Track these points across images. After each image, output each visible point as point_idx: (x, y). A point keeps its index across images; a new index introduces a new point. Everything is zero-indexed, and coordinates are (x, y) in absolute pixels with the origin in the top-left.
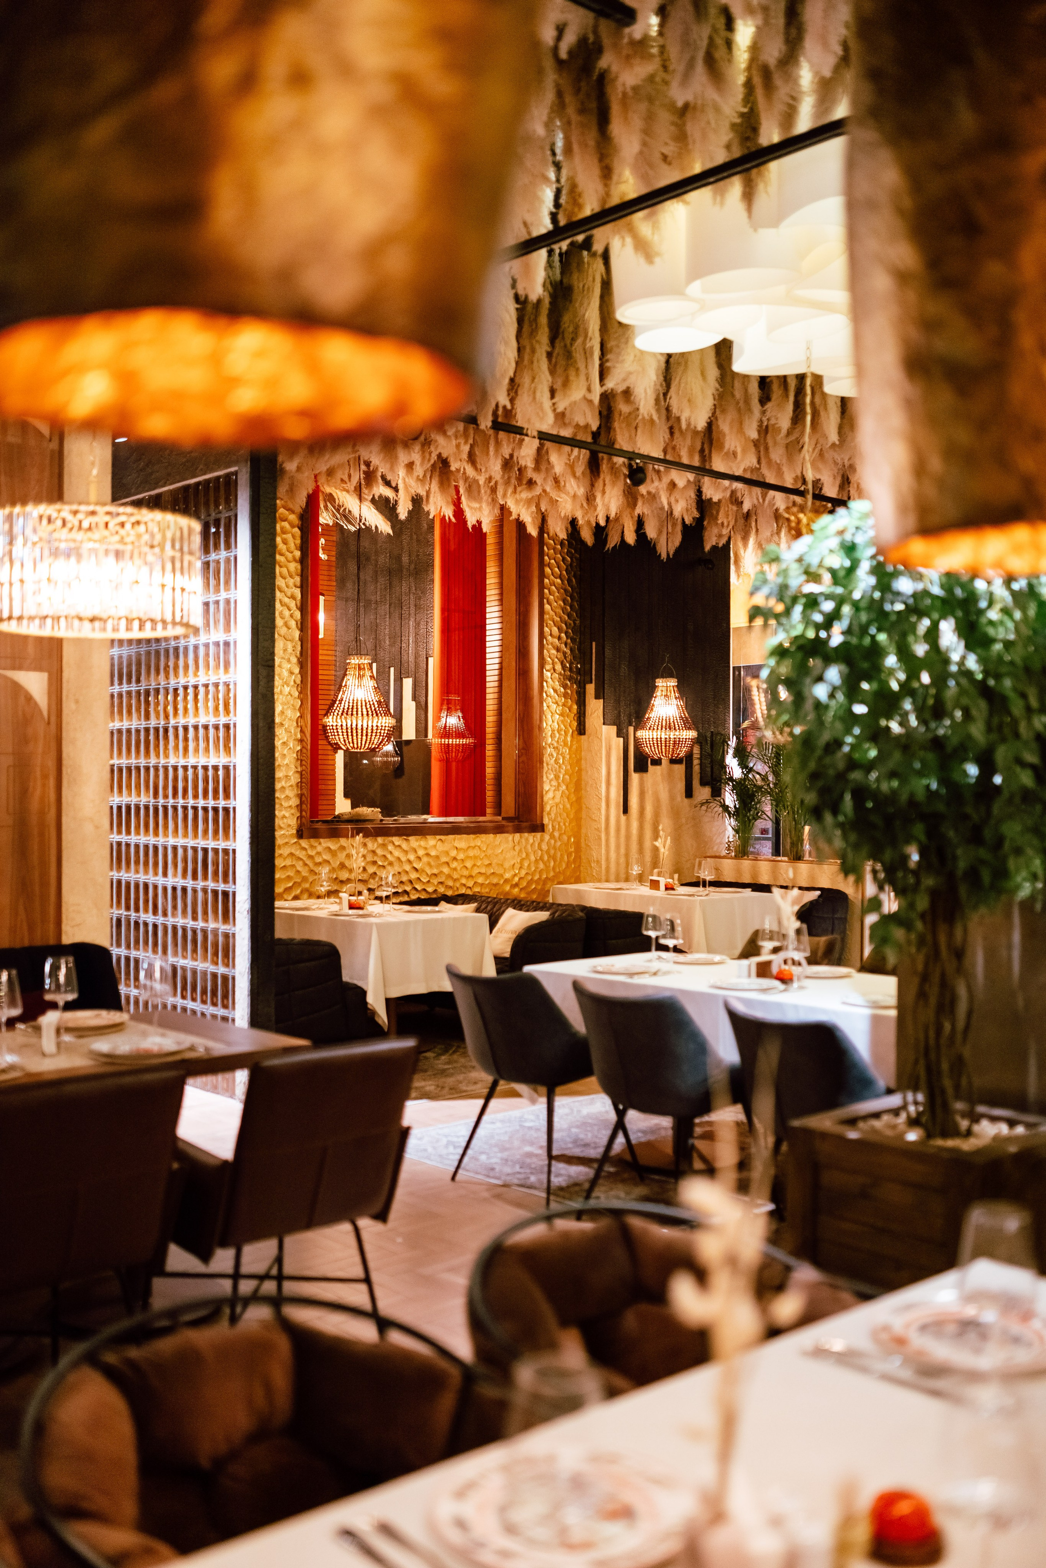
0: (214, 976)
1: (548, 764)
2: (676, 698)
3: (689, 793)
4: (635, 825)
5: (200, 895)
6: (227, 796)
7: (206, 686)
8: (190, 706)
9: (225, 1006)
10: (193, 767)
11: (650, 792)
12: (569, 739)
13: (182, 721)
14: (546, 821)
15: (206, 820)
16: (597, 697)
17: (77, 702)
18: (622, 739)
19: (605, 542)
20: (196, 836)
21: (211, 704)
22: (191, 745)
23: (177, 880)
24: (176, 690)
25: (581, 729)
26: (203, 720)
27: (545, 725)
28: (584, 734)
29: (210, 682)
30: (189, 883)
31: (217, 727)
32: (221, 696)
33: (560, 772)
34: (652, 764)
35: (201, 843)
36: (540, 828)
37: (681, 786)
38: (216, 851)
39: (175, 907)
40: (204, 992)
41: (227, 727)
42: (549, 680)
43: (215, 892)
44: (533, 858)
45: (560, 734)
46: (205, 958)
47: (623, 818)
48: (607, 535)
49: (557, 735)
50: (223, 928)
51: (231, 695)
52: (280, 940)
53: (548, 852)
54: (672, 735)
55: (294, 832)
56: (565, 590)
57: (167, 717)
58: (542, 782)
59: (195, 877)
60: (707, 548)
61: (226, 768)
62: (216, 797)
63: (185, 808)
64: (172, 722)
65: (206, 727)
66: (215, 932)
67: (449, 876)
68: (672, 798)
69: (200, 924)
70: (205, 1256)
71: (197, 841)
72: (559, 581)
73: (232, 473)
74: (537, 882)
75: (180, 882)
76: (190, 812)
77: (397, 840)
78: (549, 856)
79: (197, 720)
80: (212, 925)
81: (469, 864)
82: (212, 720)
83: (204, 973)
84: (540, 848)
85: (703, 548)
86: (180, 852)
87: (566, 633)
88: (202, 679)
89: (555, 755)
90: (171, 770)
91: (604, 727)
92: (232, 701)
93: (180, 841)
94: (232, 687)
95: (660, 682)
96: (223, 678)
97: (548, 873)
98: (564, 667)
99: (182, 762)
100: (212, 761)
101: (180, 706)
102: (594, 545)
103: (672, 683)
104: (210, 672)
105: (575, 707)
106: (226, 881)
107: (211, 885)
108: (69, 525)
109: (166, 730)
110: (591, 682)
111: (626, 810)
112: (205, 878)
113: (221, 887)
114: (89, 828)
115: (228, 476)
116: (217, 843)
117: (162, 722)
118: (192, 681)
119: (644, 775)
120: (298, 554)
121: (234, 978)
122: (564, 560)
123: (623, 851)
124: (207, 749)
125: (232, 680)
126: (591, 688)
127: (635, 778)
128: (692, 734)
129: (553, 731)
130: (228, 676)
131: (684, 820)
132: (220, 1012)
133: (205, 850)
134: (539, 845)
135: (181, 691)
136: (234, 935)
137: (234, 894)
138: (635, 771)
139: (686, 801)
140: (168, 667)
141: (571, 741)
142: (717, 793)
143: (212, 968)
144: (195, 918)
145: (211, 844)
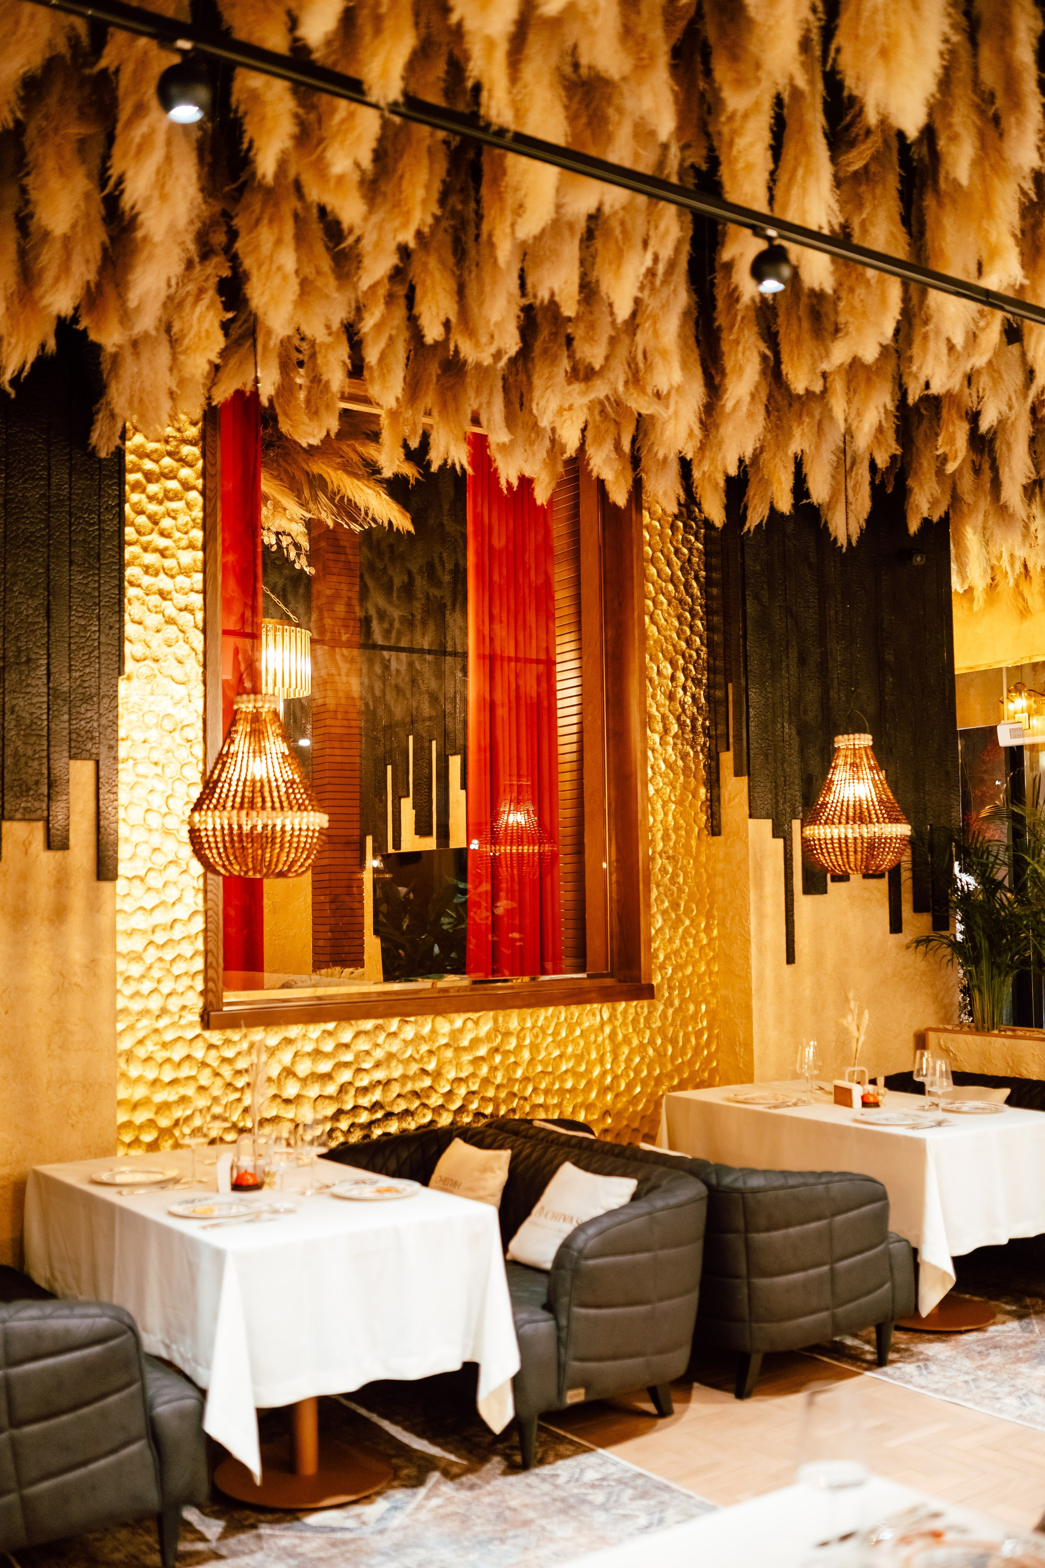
1: (658, 886)
2: (871, 768)
3: (896, 926)
4: (807, 980)
11: (832, 928)
12: (693, 843)
14: (657, 980)
16: (737, 773)
18: (781, 841)
19: (743, 519)
25: (715, 829)
27: (651, 820)
28: (719, 834)
33: (680, 898)
34: (832, 880)
36: (647, 992)
37: (882, 913)
42: (658, 746)
44: (635, 1042)
45: (678, 836)
47: (787, 970)
48: (746, 508)
49: (673, 837)
53: (662, 1031)
54: (867, 831)
55: (197, 1018)
56: (681, 601)
58: (651, 916)
60: (914, 526)
68: (869, 934)
72: (671, 587)
74: (644, 1083)
78: (664, 1038)
81: (524, 1058)
84: (648, 1025)
85: (905, 528)
87: (684, 670)
89: (670, 870)
91: (751, 822)
97: (662, 1066)
98: (682, 725)
102: (725, 526)
103: (865, 740)
105: (703, 791)
110: (728, 750)
111: (791, 958)
119: (820, 898)
120: (198, 535)
122: (677, 551)
126: (727, 759)
127: (804, 903)
128: (903, 830)
129: (666, 830)
131: (889, 970)
134: (647, 1019)
138: (807, 891)
139: (892, 937)
141: (698, 846)
142: (941, 923)
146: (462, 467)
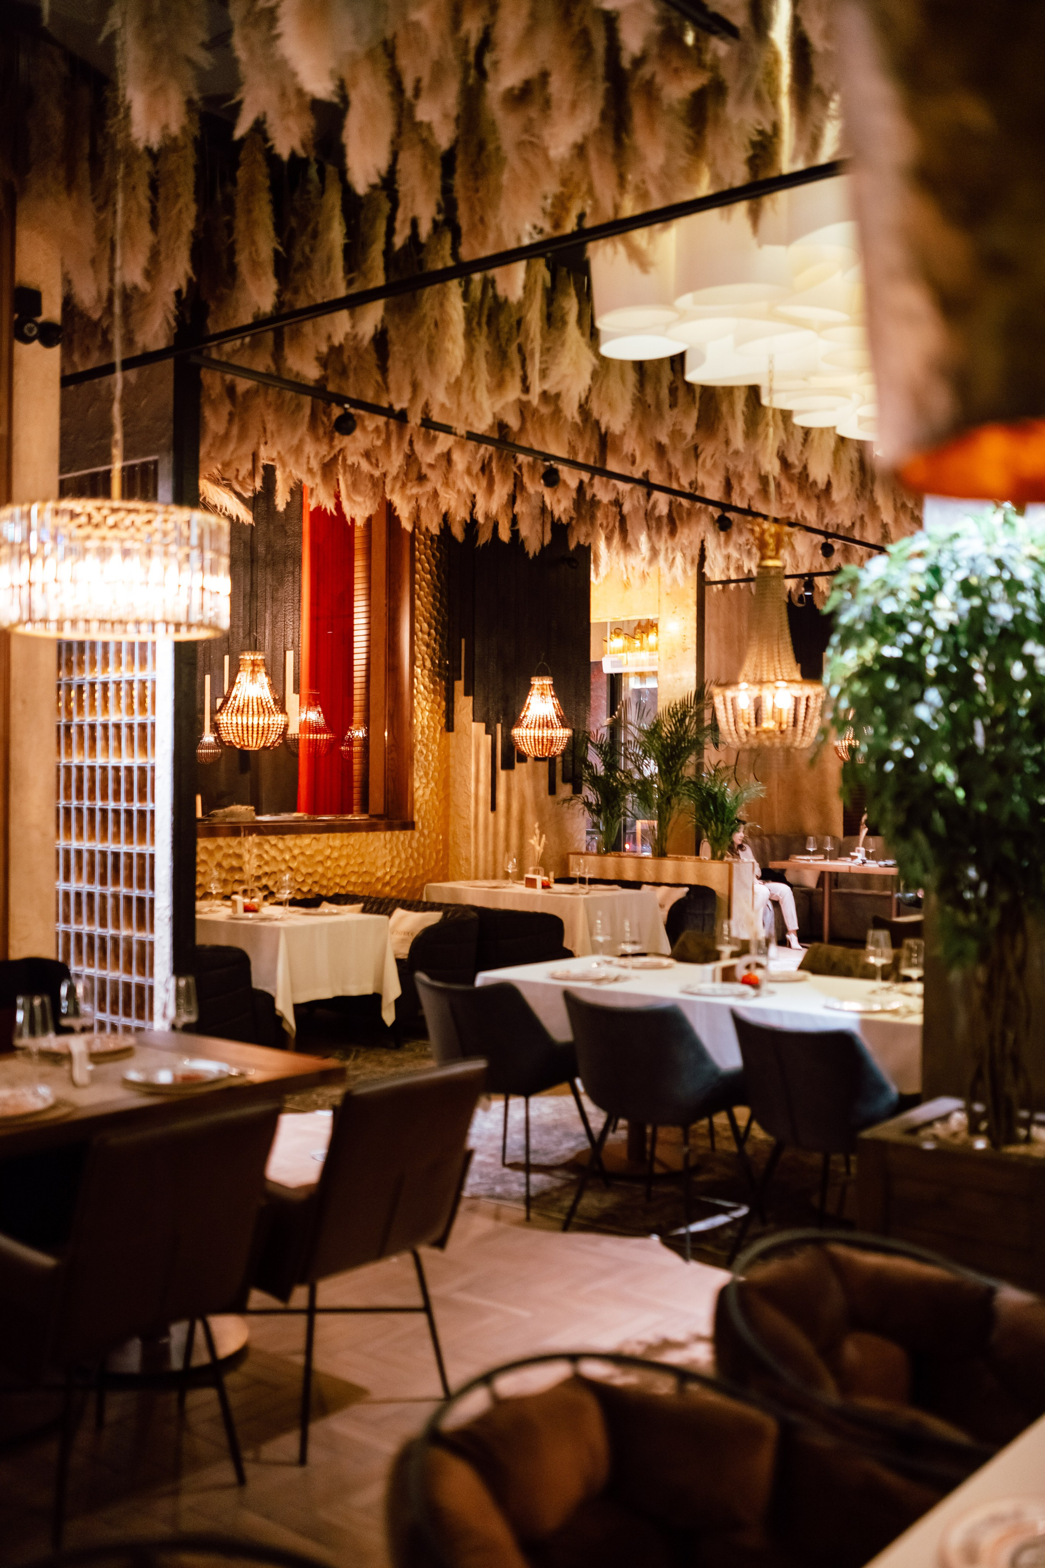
0: (127, 986)
1: (418, 761)
2: (552, 696)
3: (552, 790)
4: (502, 822)
5: (110, 902)
6: (143, 797)
7: (118, 684)
8: (98, 703)
9: (140, 1016)
10: (101, 767)
11: (516, 789)
12: (438, 736)
13: (88, 719)
14: (416, 818)
15: (117, 823)
16: (467, 694)
17: (24, 702)
18: (490, 737)
19: (476, 537)
20: (104, 837)
21: (124, 702)
22: (99, 744)
23: (81, 885)
24: (80, 687)
25: (449, 727)
26: (113, 718)
27: (415, 721)
28: (453, 731)
29: (123, 679)
30: (97, 889)
31: (130, 727)
32: (135, 693)
33: (429, 769)
34: (518, 761)
35: (111, 847)
36: (409, 825)
37: (544, 783)
38: (129, 856)
39: (79, 913)
40: (115, 1003)
41: (143, 727)
42: (420, 676)
43: (128, 899)
44: (403, 856)
45: (430, 731)
46: (116, 965)
47: (491, 815)
48: (477, 532)
49: (427, 732)
50: (137, 935)
51: (149, 692)
52: (203, 946)
53: (417, 850)
54: (547, 733)
56: (435, 586)
57: (69, 712)
58: (413, 780)
59: (103, 882)
60: (572, 547)
61: (142, 770)
62: (130, 798)
63: (92, 811)
64: (76, 720)
65: (117, 726)
66: (128, 940)
67: (323, 875)
68: (536, 794)
69: (110, 931)
70: (283, 1295)
71: (106, 845)
72: (429, 576)
73: (149, 463)
74: (408, 880)
75: (85, 887)
76: (98, 816)
77: (273, 839)
78: (419, 854)
79: (106, 717)
80: (124, 932)
81: (342, 863)
82: (125, 719)
83: (115, 983)
84: (410, 846)
85: (567, 546)
86: (86, 856)
87: (436, 629)
88: (112, 675)
89: (425, 752)
90: (74, 772)
91: (474, 724)
92: (149, 700)
93: (86, 845)
94: (148, 684)
95: (536, 682)
96: (138, 675)
97: (417, 871)
98: (433, 663)
99: (88, 762)
100: (125, 761)
101: (86, 704)
102: (464, 541)
103: (548, 681)
104: (123, 668)
105: (444, 703)
106: (141, 885)
107: (123, 890)
108: (95, 521)
109: (68, 728)
110: (460, 679)
111: (494, 807)
112: (116, 881)
113: (136, 892)
114: (35, 836)
115: (145, 465)
116: (131, 847)
117: (64, 720)
118: (100, 677)
119: (511, 772)
121: (151, 988)
122: (434, 555)
123: (490, 848)
124: (119, 749)
125: (149, 678)
126: (459, 685)
127: (502, 774)
128: (568, 732)
129: (423, 727)
130: (144, 673)
131: (547, 817)
132: (134, 1022)
133: (116, 855)
134: (410, 843)
135: (86, 688)
136: (152, 944)
137: (152, 901)
138: (503, 768)
139: (549, 797)
140: (72, 662)
141: (440, 738)
142: (577, 790)
143: (123, 977)
144: (103, 924)
145: (123, 848)
146: (331, 512)
